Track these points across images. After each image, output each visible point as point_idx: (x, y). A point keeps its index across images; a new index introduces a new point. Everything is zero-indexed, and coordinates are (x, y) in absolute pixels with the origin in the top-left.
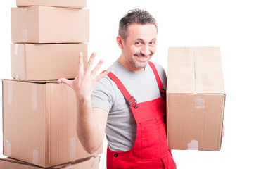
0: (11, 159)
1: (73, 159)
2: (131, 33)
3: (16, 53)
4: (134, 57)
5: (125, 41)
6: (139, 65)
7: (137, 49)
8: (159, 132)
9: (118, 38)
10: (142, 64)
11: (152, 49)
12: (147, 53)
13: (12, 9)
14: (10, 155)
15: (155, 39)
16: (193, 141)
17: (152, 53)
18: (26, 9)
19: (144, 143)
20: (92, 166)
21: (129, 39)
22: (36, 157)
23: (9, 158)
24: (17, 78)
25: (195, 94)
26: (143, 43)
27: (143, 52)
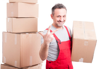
0: (6, 64)
1: (31, 64)
3: (9, 21)
4: (57, 22)
5: (54, 16)
7: (58, 19)
10: (61, 25)
11: (65, 19)
13: (7, 3)
17: (64, 21)
18: (13, 3)
20: (39, 68)
21: (55, 15)
22: (16, 64)
23: (5, 64)
24: (9, 31)
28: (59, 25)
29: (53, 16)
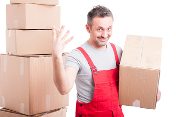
1: (48, 109)
2: (95, 23)
3: (9, 36)
4: (97, 39)
5: (91, 28)
6: (101, 44)
7: (99, 34)
8: (111, 92)
9: (86, 26)
10: (103, 43)
11: (109, 33)
12: (106, 36)
13: (7, 5)
14: (5, 107)
15: (111, 26)
16: (136, 101)
17: (109, 36)
18: (17, 5)
19: (100, 98)
20: (62, 114)
21: (93, 27)
22: (22, 108)
23: (4, 108)
24: (10, 53)
25: (139, 68)
26: (103, 29)
27: (103, 36)
28: (100, 43)
29: (89, 27)
